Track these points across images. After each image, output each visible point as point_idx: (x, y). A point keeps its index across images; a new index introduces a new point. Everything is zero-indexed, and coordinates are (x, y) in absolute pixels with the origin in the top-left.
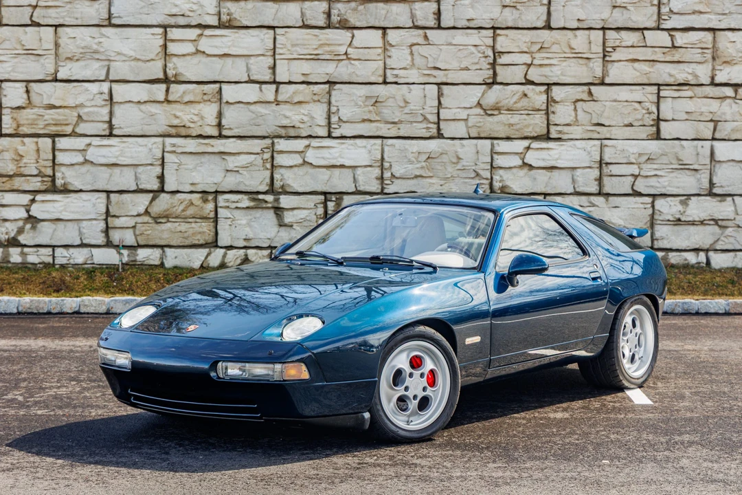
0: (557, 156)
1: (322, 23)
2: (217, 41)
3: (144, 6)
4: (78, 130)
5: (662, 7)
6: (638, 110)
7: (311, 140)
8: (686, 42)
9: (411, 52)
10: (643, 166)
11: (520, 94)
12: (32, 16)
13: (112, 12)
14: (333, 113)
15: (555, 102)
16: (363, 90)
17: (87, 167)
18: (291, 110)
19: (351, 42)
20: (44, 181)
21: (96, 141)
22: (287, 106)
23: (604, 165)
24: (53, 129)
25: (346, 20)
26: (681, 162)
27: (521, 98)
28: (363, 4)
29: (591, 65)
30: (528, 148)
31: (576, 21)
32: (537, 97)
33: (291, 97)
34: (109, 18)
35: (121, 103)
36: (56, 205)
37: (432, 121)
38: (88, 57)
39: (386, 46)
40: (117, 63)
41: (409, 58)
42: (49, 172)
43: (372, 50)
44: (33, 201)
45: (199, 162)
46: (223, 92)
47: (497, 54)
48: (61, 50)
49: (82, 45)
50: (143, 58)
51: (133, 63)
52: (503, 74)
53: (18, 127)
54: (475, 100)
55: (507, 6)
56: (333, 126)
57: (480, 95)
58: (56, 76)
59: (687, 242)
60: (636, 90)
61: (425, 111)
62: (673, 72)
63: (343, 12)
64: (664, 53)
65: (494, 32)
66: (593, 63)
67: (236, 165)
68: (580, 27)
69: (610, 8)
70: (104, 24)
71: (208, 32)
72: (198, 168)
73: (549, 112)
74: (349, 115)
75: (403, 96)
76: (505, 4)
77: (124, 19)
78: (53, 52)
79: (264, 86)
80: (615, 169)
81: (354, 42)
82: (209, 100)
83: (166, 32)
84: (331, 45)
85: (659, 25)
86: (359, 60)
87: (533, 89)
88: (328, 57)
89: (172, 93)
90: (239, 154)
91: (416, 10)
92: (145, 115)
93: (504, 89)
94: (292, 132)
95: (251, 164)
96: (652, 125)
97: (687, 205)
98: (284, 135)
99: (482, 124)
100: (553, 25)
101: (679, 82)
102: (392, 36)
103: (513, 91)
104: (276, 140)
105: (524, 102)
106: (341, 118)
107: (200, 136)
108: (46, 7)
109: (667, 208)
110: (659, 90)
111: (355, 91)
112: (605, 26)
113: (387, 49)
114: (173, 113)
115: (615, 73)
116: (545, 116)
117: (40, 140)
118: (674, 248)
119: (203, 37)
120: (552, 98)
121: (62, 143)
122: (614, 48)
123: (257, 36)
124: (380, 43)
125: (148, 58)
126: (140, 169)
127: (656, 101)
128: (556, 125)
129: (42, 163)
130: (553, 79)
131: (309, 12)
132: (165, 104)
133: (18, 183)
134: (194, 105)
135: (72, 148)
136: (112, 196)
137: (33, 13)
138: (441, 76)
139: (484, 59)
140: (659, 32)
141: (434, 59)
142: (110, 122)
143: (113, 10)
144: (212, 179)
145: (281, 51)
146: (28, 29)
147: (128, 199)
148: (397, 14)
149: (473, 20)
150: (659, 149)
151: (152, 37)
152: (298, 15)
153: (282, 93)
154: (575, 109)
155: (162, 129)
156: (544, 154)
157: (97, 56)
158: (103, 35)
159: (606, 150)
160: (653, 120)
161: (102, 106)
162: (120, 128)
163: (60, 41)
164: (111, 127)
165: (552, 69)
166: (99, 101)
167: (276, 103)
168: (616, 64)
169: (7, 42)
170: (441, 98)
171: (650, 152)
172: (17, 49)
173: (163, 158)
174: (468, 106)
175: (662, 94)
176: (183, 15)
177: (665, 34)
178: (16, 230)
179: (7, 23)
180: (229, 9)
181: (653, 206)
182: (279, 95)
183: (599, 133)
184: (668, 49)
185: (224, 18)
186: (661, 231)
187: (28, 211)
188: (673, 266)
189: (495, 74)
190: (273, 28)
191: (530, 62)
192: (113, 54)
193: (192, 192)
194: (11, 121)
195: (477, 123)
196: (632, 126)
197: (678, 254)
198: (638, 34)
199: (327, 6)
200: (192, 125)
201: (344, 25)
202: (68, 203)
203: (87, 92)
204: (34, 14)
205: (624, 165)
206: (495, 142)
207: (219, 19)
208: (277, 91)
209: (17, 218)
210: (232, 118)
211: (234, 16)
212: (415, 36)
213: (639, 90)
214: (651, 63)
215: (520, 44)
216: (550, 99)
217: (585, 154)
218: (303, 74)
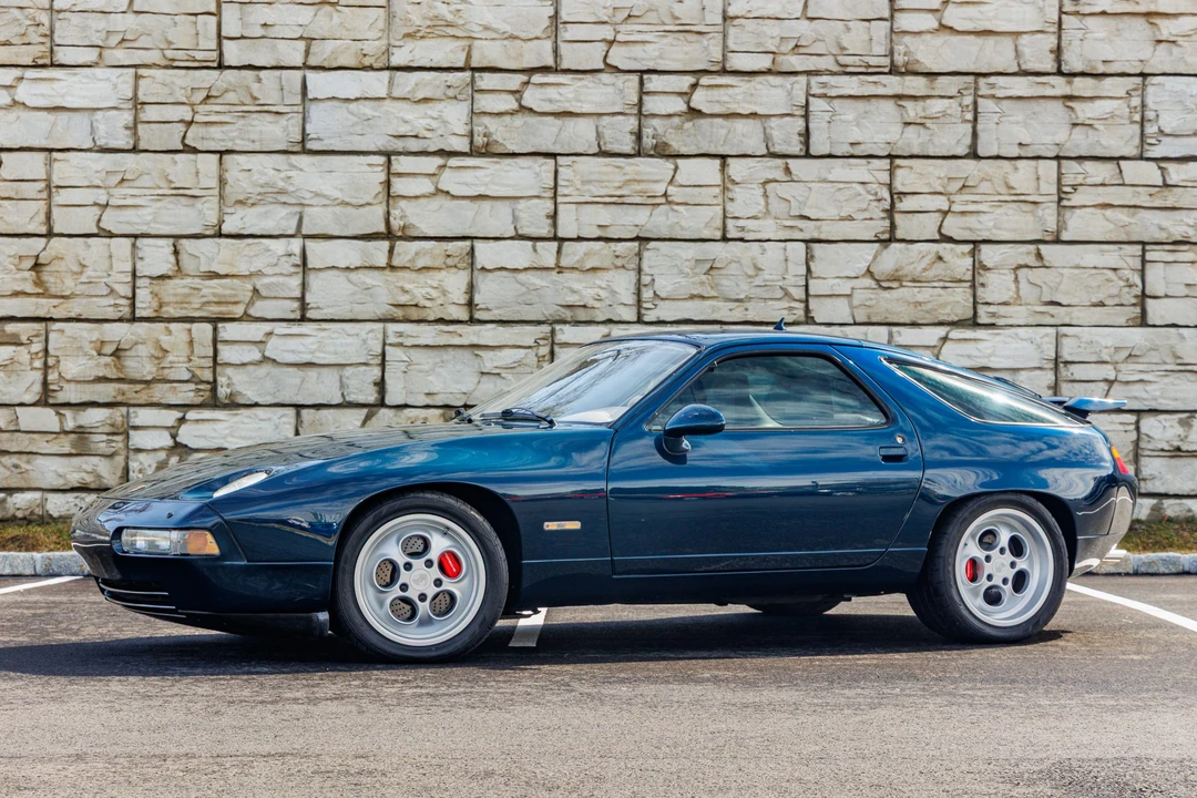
0: (990, 351)
1: (628, 149)
2: (468, 176)
3: (357, 123)
4: (253, 312)
5: (1147, 125)
6: (1112, 281)
7: (611, 326)
8: (1184, 177)
9: (765, 192)
10: (1122, 367)
11: (931, 257)
12: (184, 137)
13: (308, 132)
14: (645, 285)
15: (986, 269)
16: (692, 251)
17: (265, 369)
18: (580, 281)
19: (673, 177)
20: (200, 390)
21: (280, 328)
22: (576, 275)
23: (1061, 365)
24: (215, 310)
25: (666, 144)
26: (1179, 361)
27: (934, 263)
28: (691, 120)
29: (1040, 213)
30: (945, 339)
31: (1017, 146)
32: (958, 261)
33: (581, 261)
34: (303, 141)
35: (320, 270)
36: (218, 426)
37: (797, 298)
38: (270, 200)
39: (727, 184)
40: (316, 209)
41: (762, 201)
42: (208, 375)
43: (705, 189)
44: (182, 420)
45: (438, 360)
46: (477, 254)
47: (895, 196)
48: (227, 187)
49: (261, 181)
50: (354, 201)
51: (338, 209)
52: (905, 227)
53: (161, 307)
54: (863, 266)
55: (910, 124)
56: (645, 305)
57: (870, 258)
58: (220, 229)
59: (1190, 482)
60: (1108, 251)
61: (786, 282)
62: (1166, 224)
63: (660, 131)
64: (1150, 195)
65: (891, 163)
66: (1043, 210)
67: (496, 364)
68: (1023, 155)
69: (1068, 127)
70: (295, 149)
71: (453, 162)
72: (437, 370)
73: (977, 284)
74: (670, 288)
75: (753, 259)
76: (908, 121)
77: (326, 142)
78: (216, 192)
79: (539, 244)
80: (1078, 372)
81: (677, 177)
82: (455, 266)
83: (389, 161)
84: (643, 181)
85: (1142, 152)
86: (687, 204)
87: (952, 249)
88: (638, 200)
89: (399, 254)
90: (500, 347)
91: (771, 128)
92: (356, 288)
93: (907, 249)
94: (582, 315)
95: (520, 363)
96: (1134, 305)
97: (1190, 426)
98: (569, 319)
99: (874, 302)
100: (981, 152)
101: (1174, 239)
102: (735, 167)
103: (921, 252)
104: (558, 327)
105: (938, 269)
106: (658, 293)
107: (441, 321)
108: (206, 123)
109: (1161, 431)
110: (1144, 251)
111: (678, 251)
112: (1061, 154)
113: (728, 189)
114: (400, 284)
115: (1076, 225)
116: (970, 291)
117: (195, 326)
118: (1171, 493)
119: (447, 170)
120: (980, 262)
121: (229, 331)
122: (1075, 187)
123: (529, 168)
124: (717, 179)
125: (362, 202)
126: (348, 371)
127: (1140, 268)
128: (987, 303)
129: (197, 361)
130: (979, 233)
131: (609, 132)
132: (387, 272)
133: (160, 393)
134: (431, 273)
135: (244, 339)
136: (304, 412)
137: (186, 132)
138: (810, 230)
139: (875, 204)
140: (1143, 163)
141: (800, 203)
142: (302, 299)
143: (309, 128)
144: (458, 387)
145: (566, 191)
146: (178, 157)
147: (330, 417)
148: (743, 135)
149: (859, 143)
150: (1146, 340)
151: (369, 169)
152: (592, 136)
153: (568, 255)
154: (1016, 280)
155: (383, 310)
156: (969, 348)
157: (283, 198)
158: (293, 167)
159: (1065, 341)
160: (1136, 296)
161: (290, 275)
162: (318, 308)
163: (227, 176)
164: (304, 306)
165: (981, 220)
166: (286, 267)
167: (557, 270)
168: (1078, 211)
169: (146, 177)
170: (811, 264)
171: (1131, 345)
172: (160, 188)
173: (383, 354)
174: (853, 275)
175: (1149, 256)
176: (416, 136)
177: (1153, 165)
178: (154, 465)
179: (145, 148)
180: (486, 127)
181: (1138, 429)
182: (562, 258)
183: (1053, 316)
184: (1157, 189)
185: (479, 140)
186: (1151, 466)
187: (174, 437)
188: (1170, 520)
189: (893, 226)
190: (553, 156)
191: (946, 208)
192: (308, 195)
193: (427, 407)
194: (149, 297)
195: (867, 300)
196: (1104, 305)
197: (1178, 501)
198: (1111, 166)
199: (637, 123)
200: (428, 304)
201: (663, 152)
202: (235, 423)
203: (269, 253)
204: (188, 134)
205: (1093, 365)
206: (895, 329)
207: (472, 142)
208: (559, 251)
209: (157, 447)
210: (490, 293)
211: (495, 137)
212: (770, 168)
213: (1114, 251)
214: (1132, 210)
215: (931, 181)
216: (977, 265)
217: (1033, 347)
218: (599, 226)
